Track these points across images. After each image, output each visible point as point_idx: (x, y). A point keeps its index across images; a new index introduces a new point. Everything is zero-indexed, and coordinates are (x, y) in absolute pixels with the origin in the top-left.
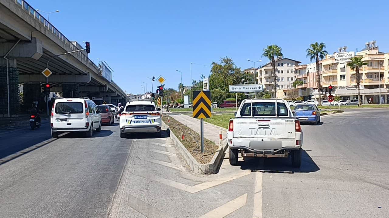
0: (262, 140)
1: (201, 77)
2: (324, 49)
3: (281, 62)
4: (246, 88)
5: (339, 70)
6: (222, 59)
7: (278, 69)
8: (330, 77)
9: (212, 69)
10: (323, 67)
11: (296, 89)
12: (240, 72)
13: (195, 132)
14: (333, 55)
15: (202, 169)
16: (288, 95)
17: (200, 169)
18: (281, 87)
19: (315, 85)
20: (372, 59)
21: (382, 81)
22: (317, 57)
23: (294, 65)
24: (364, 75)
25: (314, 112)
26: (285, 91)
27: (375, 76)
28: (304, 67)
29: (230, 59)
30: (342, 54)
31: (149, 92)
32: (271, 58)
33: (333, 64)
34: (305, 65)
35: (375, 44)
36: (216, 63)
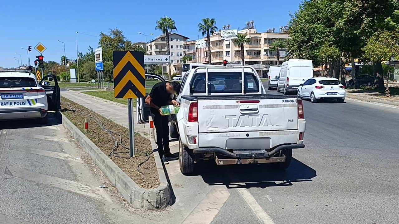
1: (89, 49)
2: (214, 25)
3: (171, 37)
4: (151, 59)
5: (225, 47)
6: (111, 30)
8: (216, 53)
9: (100, 41)
12: (131, 45)
13: (98, 115)
14: (220, 32)
15: (149, 200)
16: (178, 70)
17: (147, 200)
19: (203, 61)
20: (252, 37)
21: (259, 58)
22: (208, 33)
23: (182, 41)
24: (245, 52)
26: (175, 66)
27: (253, 54)
29: (120, 32)
30: (227, 32)
31: (25, 66)
32: (165, 30)
33: (219, 40)
34: (193, 41)
35: (253, 23)
36: (105, 35)
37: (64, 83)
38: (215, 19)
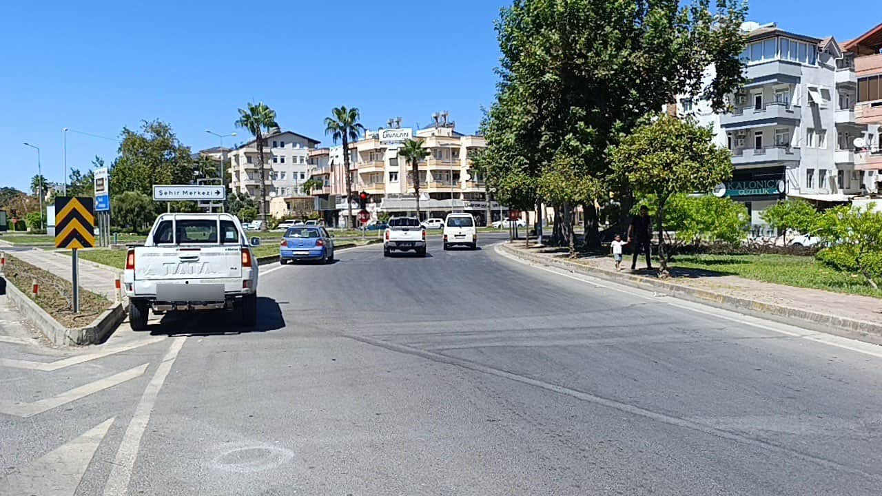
0: (187, 282)
1: (93, 163)
2: (357, 121)
3: (280, 139)
4: (188, 193)
5: (387, 163)
6: (147, 123)
7: (275, 154)
8: (371, 174)
9: (121, 145)
10: (358, 154)
11: (309, 196)
12: (189, 155)
14: (378, 133)
15: (71, 336)
16: (295, 209)
17: (69, 337)
18: (280, 190)
19: (345, 190)
20: (441, 145)
21: (458, 186)
22: (345, 136)
23: (306, 148)
24: (429, 175)
25: (320, 240)
26: (288, 201)
27: (446, 178)
28: (324, 152)
29: (166, 127)
32: (254, 130)
33: (376, 149)
34: (325, 149)
35: (447, 117)
36: (133, 133)
37: (33, 235)
38: (359, 108)
